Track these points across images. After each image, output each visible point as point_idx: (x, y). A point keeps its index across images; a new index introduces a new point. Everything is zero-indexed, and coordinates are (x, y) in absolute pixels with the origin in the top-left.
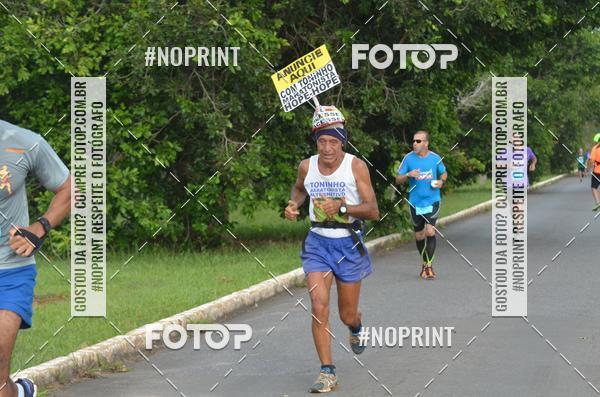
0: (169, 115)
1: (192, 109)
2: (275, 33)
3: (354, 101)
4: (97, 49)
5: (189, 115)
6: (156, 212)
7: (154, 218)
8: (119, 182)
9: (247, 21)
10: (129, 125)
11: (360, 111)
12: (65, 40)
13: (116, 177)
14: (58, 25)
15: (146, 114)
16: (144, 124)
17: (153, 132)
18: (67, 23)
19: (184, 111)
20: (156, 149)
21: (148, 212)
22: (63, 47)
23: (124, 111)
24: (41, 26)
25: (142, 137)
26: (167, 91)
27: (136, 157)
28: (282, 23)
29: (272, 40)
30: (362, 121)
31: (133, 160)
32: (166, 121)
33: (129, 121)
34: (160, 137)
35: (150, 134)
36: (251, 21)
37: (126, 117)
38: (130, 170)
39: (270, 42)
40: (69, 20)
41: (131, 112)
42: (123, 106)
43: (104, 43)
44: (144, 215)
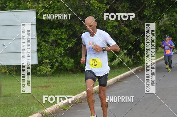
0: (72, 31)
1: (80, 29)
2: (104, 5)
3: (129, 25)
4: (49, 11)
5: (79, 31)
6: (69, 61)
7: (69, 63)
8: (58, 52)
9: (96, 1)
10: (60, 34)
11: (131, 28)
12: (39, 9)
13: (57, 51)
14: (36, 4)
15: (65, 31)
16: (65, 34)
17: (67, 36)
18: (39, 3)
19: (77, 30)
20: (68, 42)
21: (67, 61)
22: (39, 11)
23: (59, 30)
24: (32, 5)
25: (64, 38)
26: (72, 23)
27: (63, 45)
28: (106, 1)
29: (104, 7)
30: (132, 31)
31: (62, 45)
32: (71, 33)
33: (60, 33)
34: (70, 38)
35: (67, 37)
36: (97, 1)
37: (59, 32)
38: (61, 48)
39: (103, 7)
40: (40, 2)
41: (61, 30)
42: (58, 28)
43: (51, 9)
44: (66, 62)
